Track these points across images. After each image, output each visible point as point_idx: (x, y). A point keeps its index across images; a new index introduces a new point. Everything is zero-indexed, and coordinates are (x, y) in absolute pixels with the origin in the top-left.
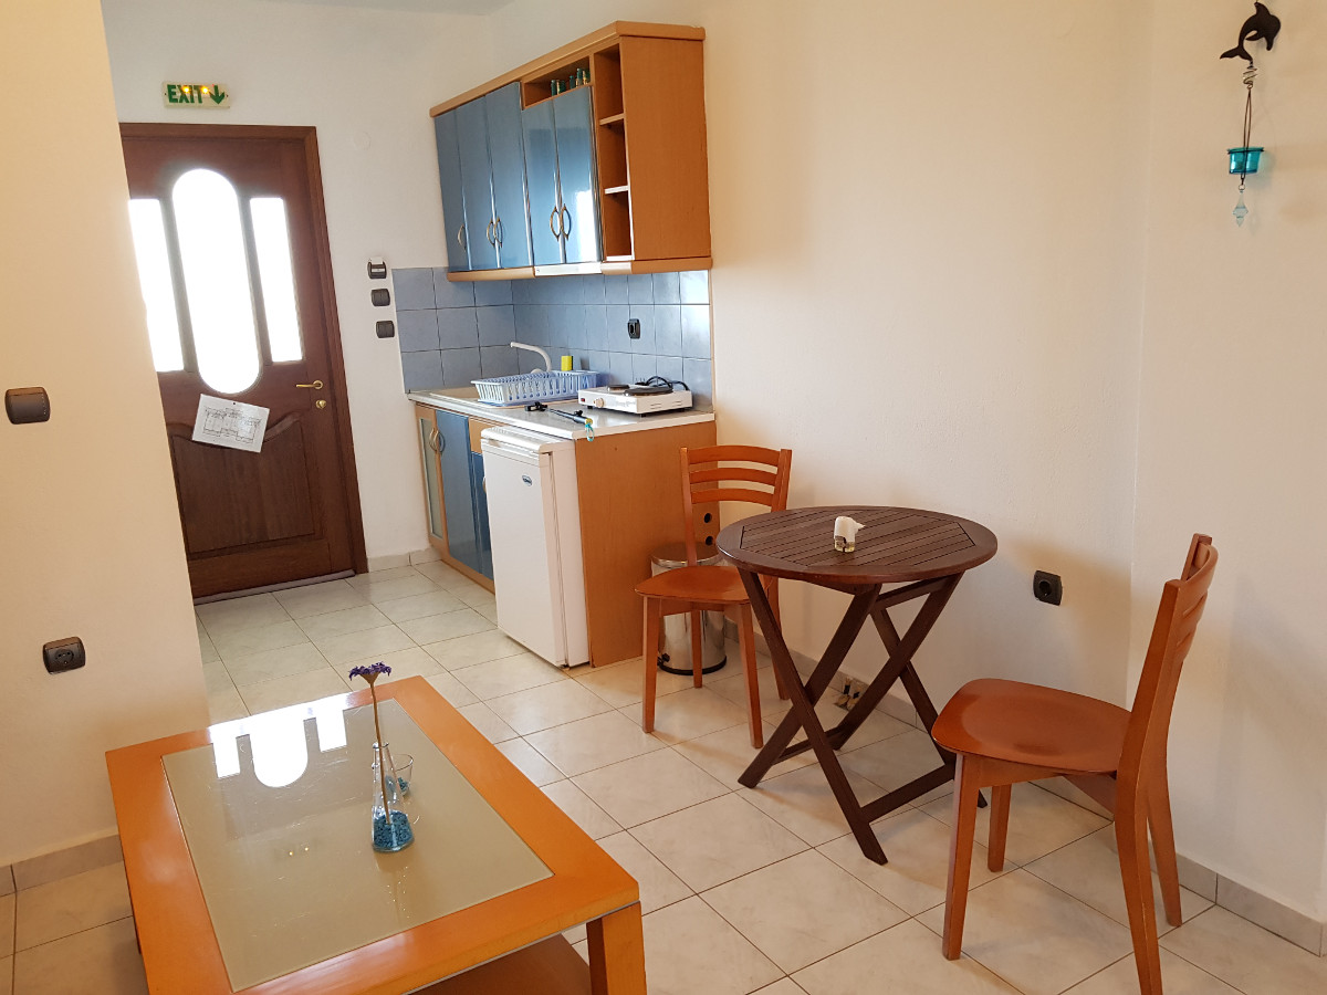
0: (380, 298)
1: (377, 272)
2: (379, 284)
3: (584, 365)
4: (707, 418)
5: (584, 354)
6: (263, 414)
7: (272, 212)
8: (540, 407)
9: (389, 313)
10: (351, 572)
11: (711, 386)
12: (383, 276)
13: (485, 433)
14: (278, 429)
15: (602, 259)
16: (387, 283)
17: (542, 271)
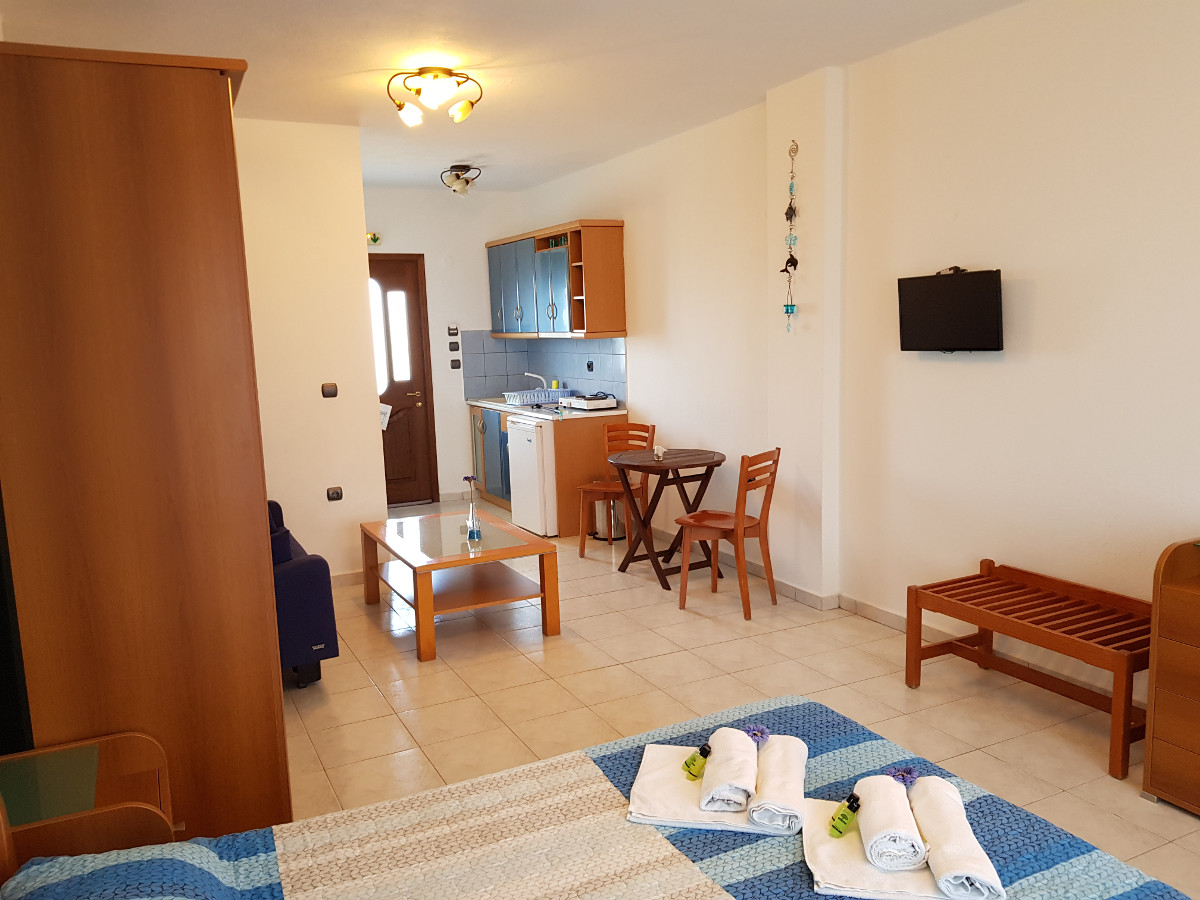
0: (454, 347)
1: (452, 332)
2: (454, 339)
3: (565, 386)
4: (625, 412)
5: (565, 380)
6: (388, 409)
7: (398, 299)
8: (539, 406)
9: (458, 355)
10: (430, 500)
11: (626, 396)
12: (456, 334)
13: (509, 418)
14: (395, 418)
15: (571, 331)
16: (458, 339)
17: (542, 335)
